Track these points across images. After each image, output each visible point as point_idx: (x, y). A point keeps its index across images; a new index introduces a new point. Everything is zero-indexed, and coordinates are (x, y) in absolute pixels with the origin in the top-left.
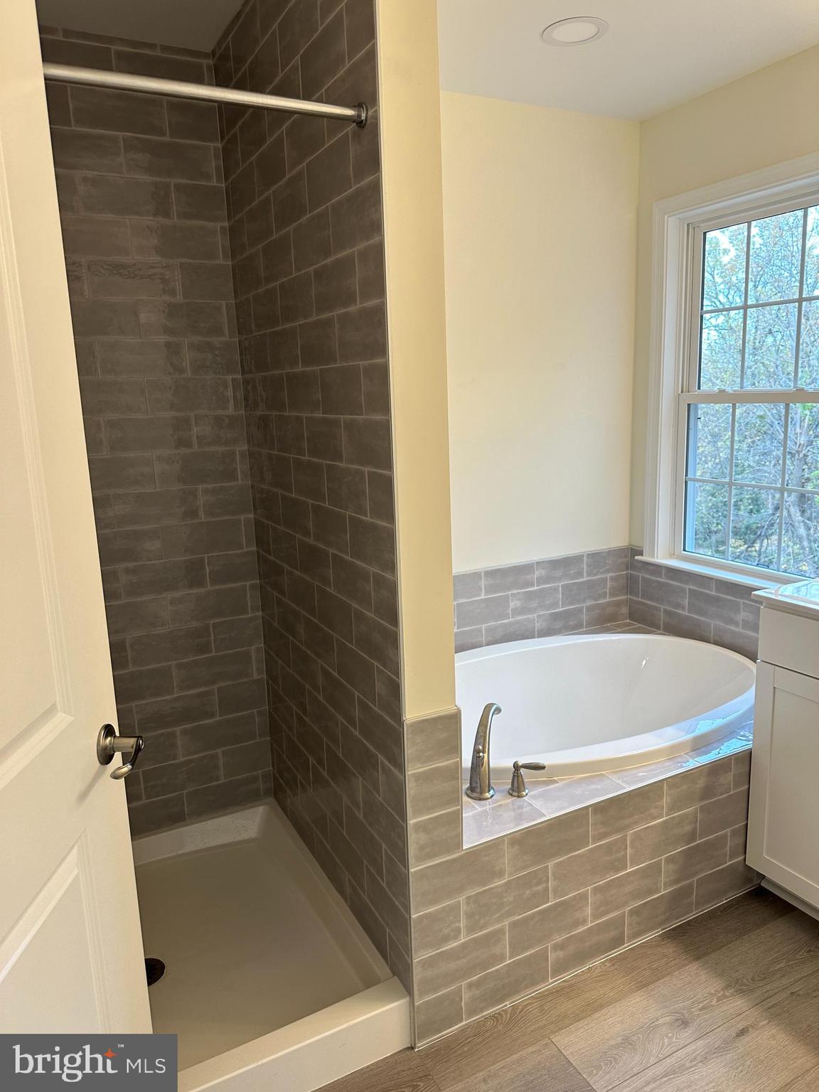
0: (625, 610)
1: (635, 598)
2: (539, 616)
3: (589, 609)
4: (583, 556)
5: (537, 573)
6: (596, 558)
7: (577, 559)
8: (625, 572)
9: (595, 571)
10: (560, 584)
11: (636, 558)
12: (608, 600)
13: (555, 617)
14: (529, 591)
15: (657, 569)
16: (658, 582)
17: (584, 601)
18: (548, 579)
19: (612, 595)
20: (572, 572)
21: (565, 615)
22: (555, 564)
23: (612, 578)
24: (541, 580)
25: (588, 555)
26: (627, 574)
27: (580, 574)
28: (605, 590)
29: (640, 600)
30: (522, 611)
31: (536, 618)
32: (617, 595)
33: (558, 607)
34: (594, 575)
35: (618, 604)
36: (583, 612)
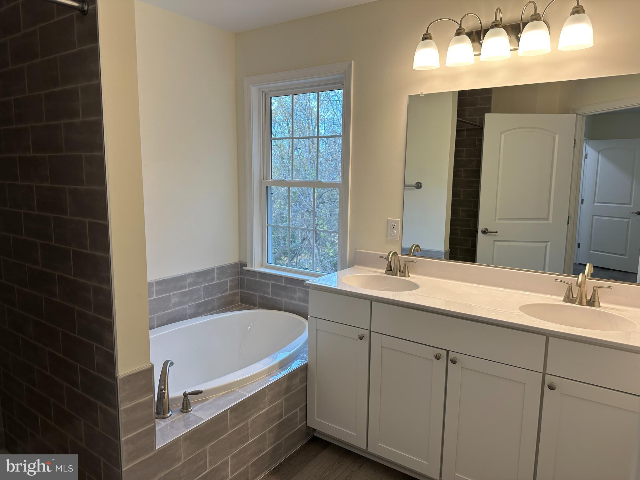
0: (238, 298)
1: (243, 291)
2: (189, 306)
3: (219, 299)
4: (214, 269)
5: (188, 281)
6: (222, 270)
7: (212, 271)
8: (237, 277)
9: (221, 277)
10: (202, 286)
11: (243, 268)
12: (229, 293)
13: (199, 306)
14: (184, 292)
15: (255, 273)
16: (255, 281)
17: (216, 294)
18: (194, 283)
19: (231, 290)
20: (208, 278)
21: (206, 303)
22: (198, 274)
23: (231, 281)
24: (190, 285)
25: (217, 268)
27: (213, 279)
28: (227, 287)
29: (246, 291)
30: (180, 303)
32: (234, 290)
33: (201, 300)
34: (221, 279)
35: (234, 295)
36: (215, 301)
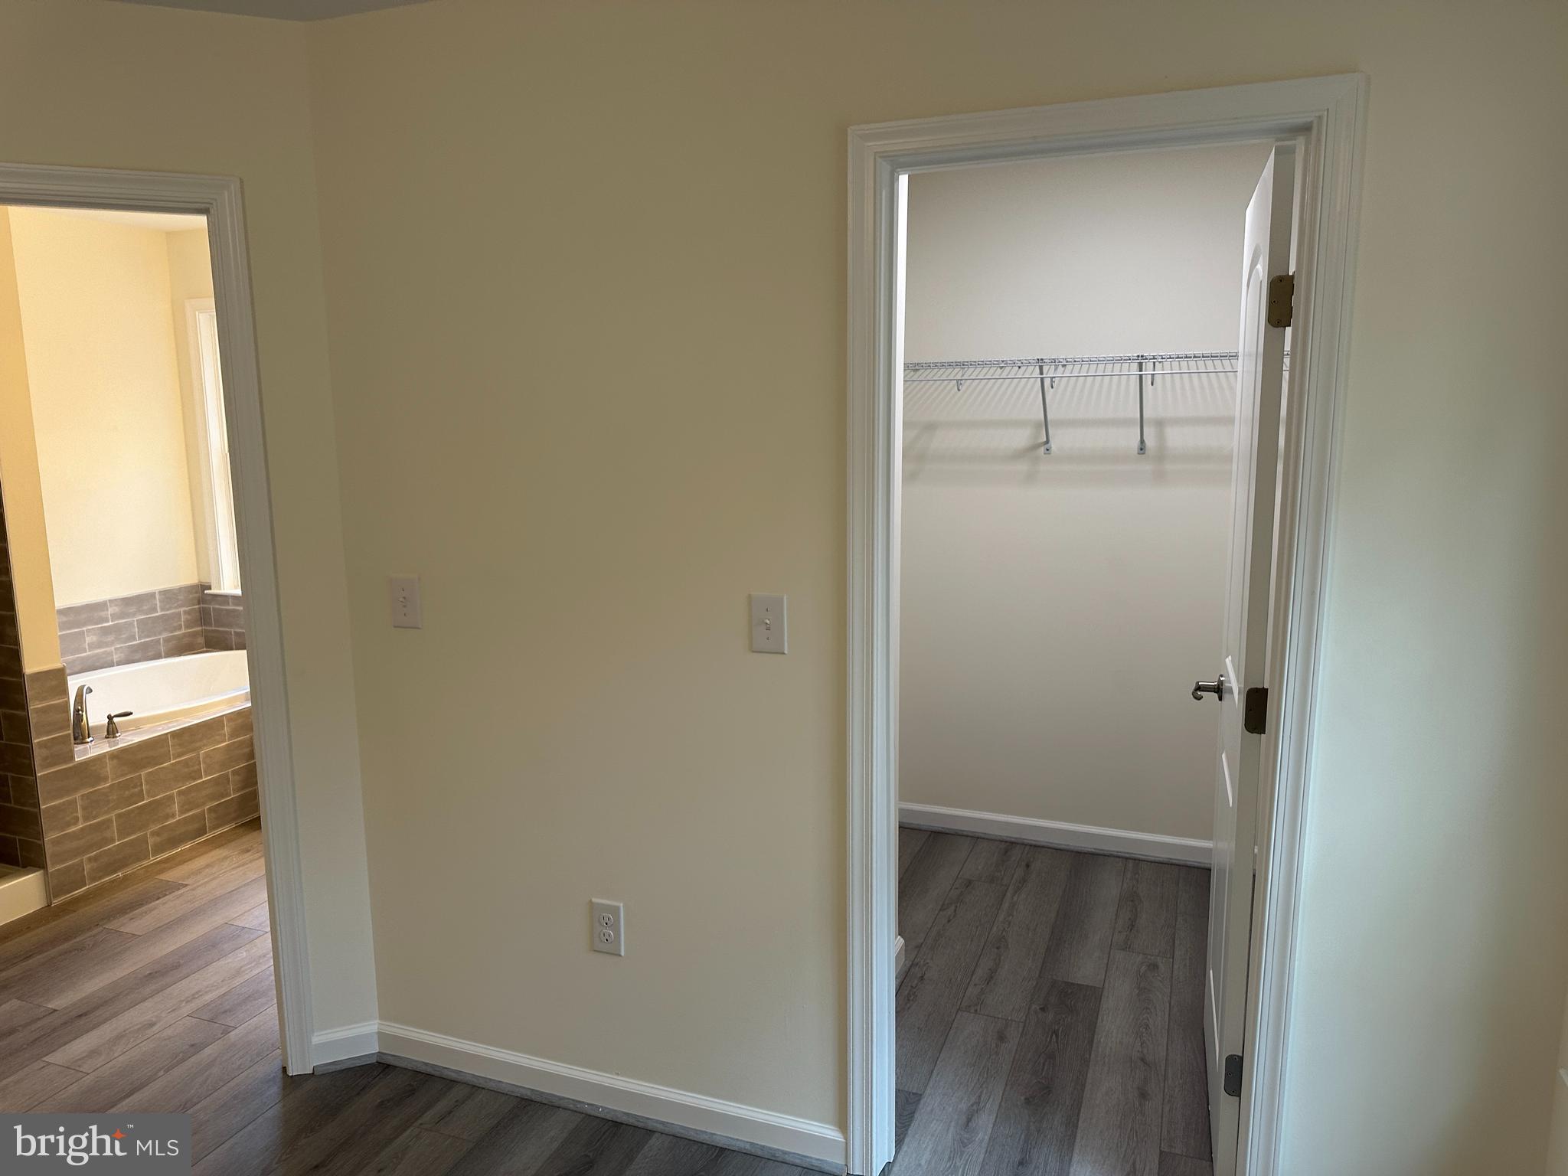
0: (201, 640)
1: (210, 628)
2: (115, 649)
3: (167, 640)
4: (155, 593)
5: (111, 611)
6: (169, 595)
7: (151, 596)
8: (197, 606)
9: (168, 606)
10: (135, 619)
11: (206, 592)
12: (183, 631)
13: (134, 649)
14: (105, 627)
15: (225, 598)
16: (226, 610)
17: (160, 633)
18: (122, 615)
19: (187, 627)
20: (145, 608)
21: (144, 647)
22: (127, 601)
23: (185, 612)
24: (114, 617)
25: (160, 592)
26: (199, 608)
27: (154, 610)
28: (179, 623)
29: (213, 628)
30: (100, 645)
31: (115, 650)
32: (192, 628)
33: (135, 639)
34: (168, 610)
35: (194, 635)
36: (160, 644)
